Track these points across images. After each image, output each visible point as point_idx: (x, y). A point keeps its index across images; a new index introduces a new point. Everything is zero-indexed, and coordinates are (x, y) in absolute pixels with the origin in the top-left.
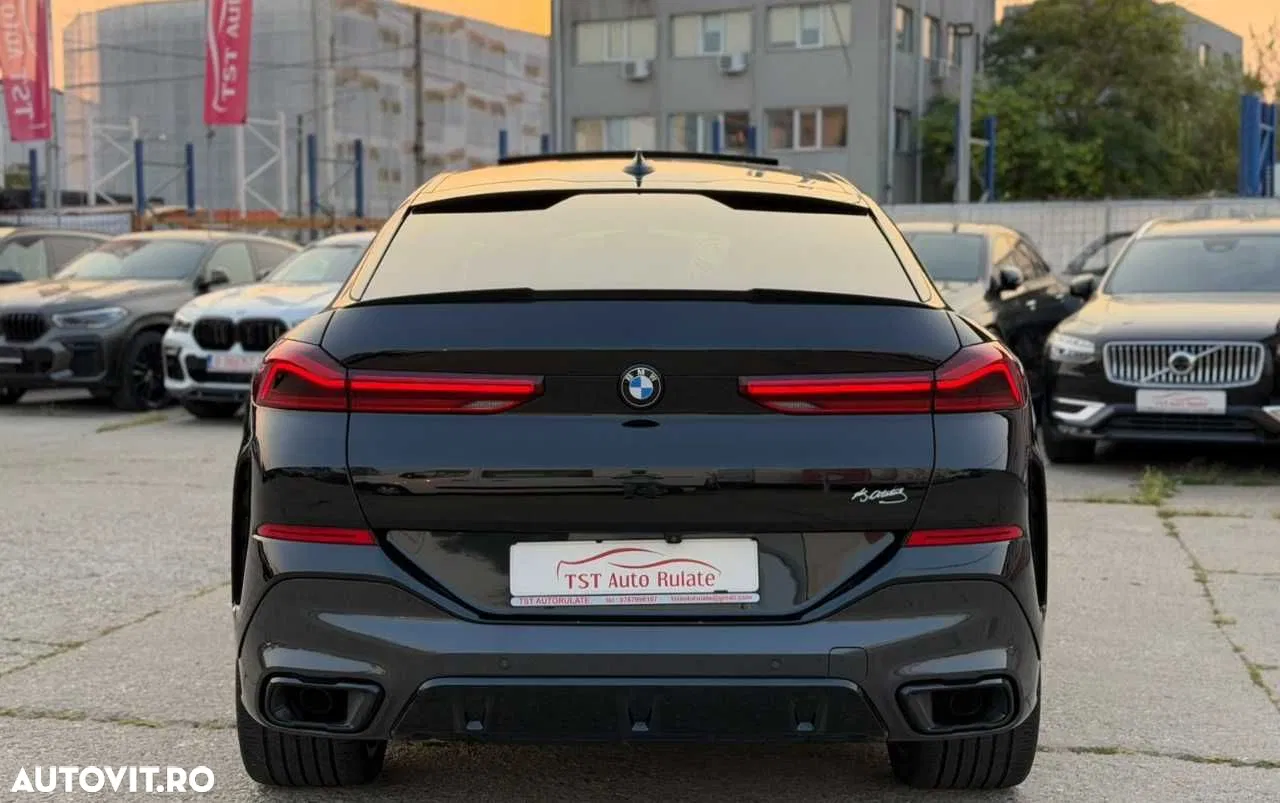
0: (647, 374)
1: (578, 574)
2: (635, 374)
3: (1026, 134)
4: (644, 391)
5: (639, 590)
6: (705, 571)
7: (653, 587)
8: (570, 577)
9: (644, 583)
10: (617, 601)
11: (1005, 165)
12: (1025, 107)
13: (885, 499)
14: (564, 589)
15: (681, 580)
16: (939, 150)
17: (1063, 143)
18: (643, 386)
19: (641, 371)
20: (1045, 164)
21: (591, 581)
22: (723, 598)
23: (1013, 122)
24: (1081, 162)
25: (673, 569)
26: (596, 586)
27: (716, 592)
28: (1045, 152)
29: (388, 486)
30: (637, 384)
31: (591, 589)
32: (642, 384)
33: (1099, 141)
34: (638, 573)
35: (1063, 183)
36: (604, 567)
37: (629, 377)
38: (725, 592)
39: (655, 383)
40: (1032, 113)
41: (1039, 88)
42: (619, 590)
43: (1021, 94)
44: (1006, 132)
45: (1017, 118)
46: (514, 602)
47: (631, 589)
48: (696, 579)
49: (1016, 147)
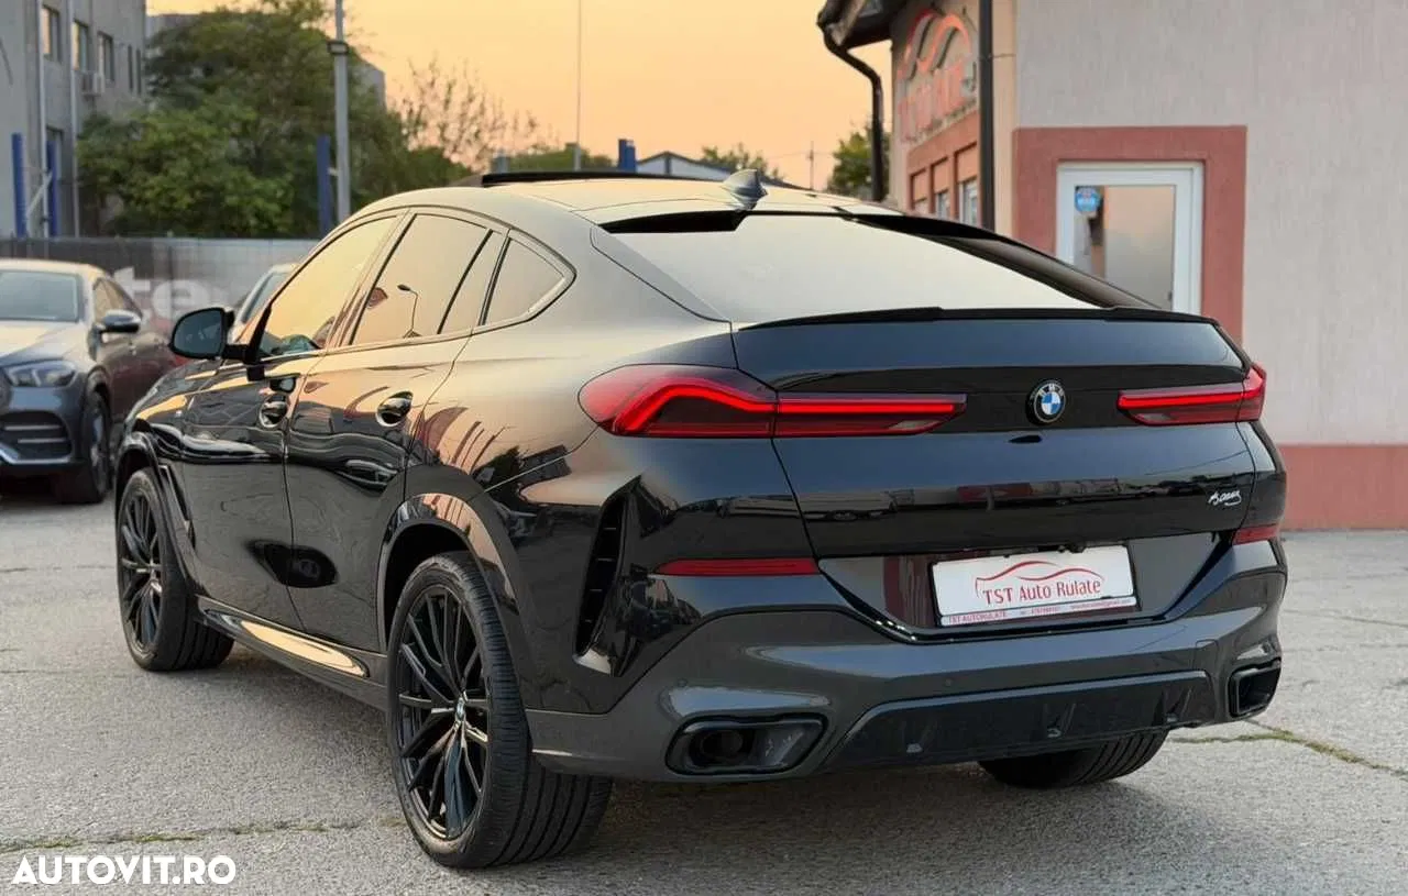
0: (1057, 391)
1: (993, 590)
2: (1047, 390)
3: (207, 165)
4: (1054, 406)
5: (1044, 601)
6: (1092, 579)
7: (1055, 598)
8: (988, 592)
9: (1047, 593)
10: (1029, 613)
11: (187, 199)
12: (207, 134)
13: (1230, 501)
14: (984, 606)
15: (1075, 589)
16: (104, 179)
17: (250, 178)
18: (1053, 402)
19: (1052, 386)
20: (231, 200)
21: (1005, 595)
22: (1110, 603)
23: (193, 151)
24: (271, 199)
25: (1068, 579)
26: (1010, 599)
27: (1104, 598)
28: (230, 186)
29: (843, 512)
30: (1049, 399)
31: (1006, 604)
32: (1051, 400)
33: (289, 177)
34: (1042, 584)
35: (253, 222)
36: (1013, 581)
37: (1041, 392)
38: (1109, 598)
39: (1062, 399)
40: (216, 141)
41: (219, 114)
42: (1028, 602)
43: (200, 118)
44: (185, 162)
45: (197, 146)
46: (945, 622)
47: (1037, 602)
48: (1086, 586)
49: (197, 179)
